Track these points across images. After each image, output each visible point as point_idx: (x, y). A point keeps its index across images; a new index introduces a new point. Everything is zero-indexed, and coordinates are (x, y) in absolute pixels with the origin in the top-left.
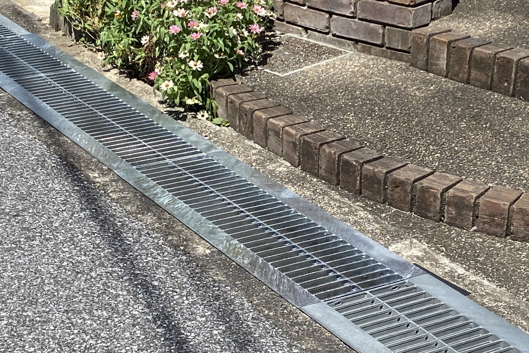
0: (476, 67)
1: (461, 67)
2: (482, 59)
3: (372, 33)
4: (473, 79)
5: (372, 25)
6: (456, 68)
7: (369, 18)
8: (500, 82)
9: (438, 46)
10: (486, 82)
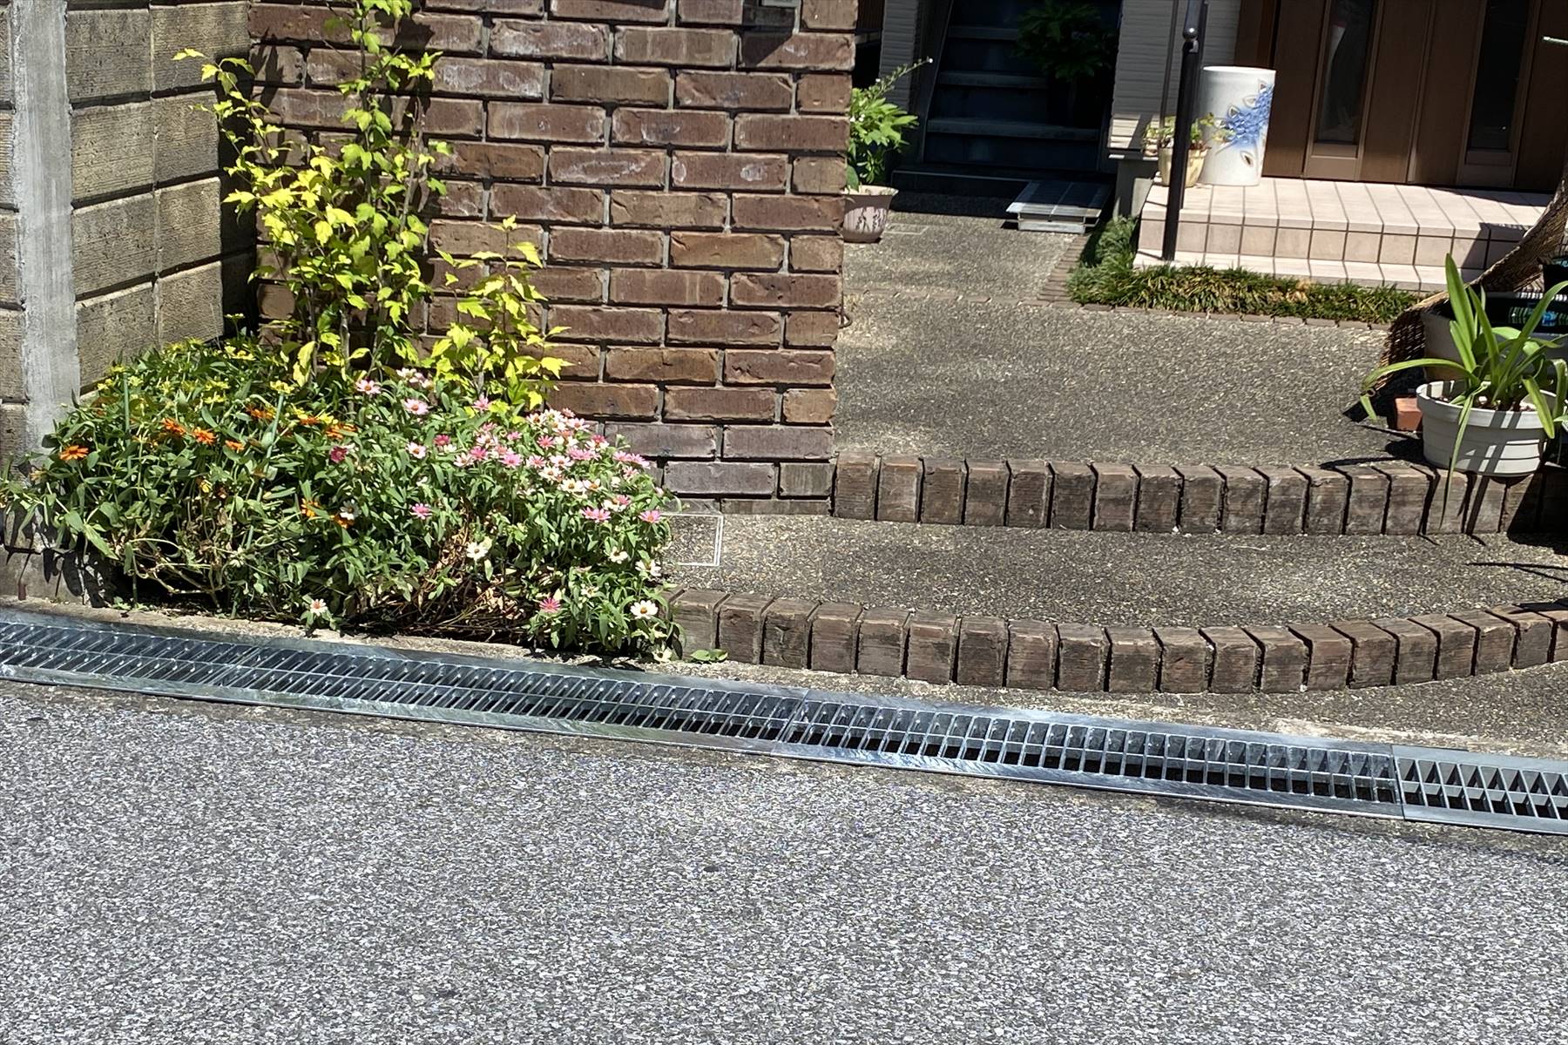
0: (975, 496)
1: (947, 501)
2: (985, 482)
3: (751, 478)
4: (970, 515)
5: (752, 465)
6: (938, 504)
7: (747, 455)
8: (1020, 510)
9: (897, 477)
10: (995, 515)
